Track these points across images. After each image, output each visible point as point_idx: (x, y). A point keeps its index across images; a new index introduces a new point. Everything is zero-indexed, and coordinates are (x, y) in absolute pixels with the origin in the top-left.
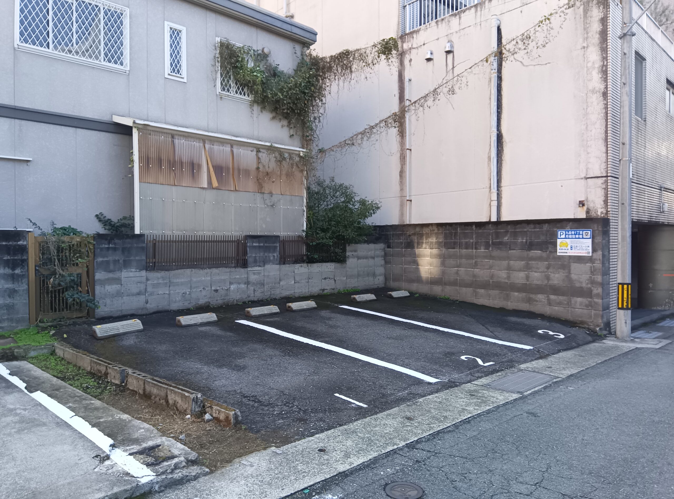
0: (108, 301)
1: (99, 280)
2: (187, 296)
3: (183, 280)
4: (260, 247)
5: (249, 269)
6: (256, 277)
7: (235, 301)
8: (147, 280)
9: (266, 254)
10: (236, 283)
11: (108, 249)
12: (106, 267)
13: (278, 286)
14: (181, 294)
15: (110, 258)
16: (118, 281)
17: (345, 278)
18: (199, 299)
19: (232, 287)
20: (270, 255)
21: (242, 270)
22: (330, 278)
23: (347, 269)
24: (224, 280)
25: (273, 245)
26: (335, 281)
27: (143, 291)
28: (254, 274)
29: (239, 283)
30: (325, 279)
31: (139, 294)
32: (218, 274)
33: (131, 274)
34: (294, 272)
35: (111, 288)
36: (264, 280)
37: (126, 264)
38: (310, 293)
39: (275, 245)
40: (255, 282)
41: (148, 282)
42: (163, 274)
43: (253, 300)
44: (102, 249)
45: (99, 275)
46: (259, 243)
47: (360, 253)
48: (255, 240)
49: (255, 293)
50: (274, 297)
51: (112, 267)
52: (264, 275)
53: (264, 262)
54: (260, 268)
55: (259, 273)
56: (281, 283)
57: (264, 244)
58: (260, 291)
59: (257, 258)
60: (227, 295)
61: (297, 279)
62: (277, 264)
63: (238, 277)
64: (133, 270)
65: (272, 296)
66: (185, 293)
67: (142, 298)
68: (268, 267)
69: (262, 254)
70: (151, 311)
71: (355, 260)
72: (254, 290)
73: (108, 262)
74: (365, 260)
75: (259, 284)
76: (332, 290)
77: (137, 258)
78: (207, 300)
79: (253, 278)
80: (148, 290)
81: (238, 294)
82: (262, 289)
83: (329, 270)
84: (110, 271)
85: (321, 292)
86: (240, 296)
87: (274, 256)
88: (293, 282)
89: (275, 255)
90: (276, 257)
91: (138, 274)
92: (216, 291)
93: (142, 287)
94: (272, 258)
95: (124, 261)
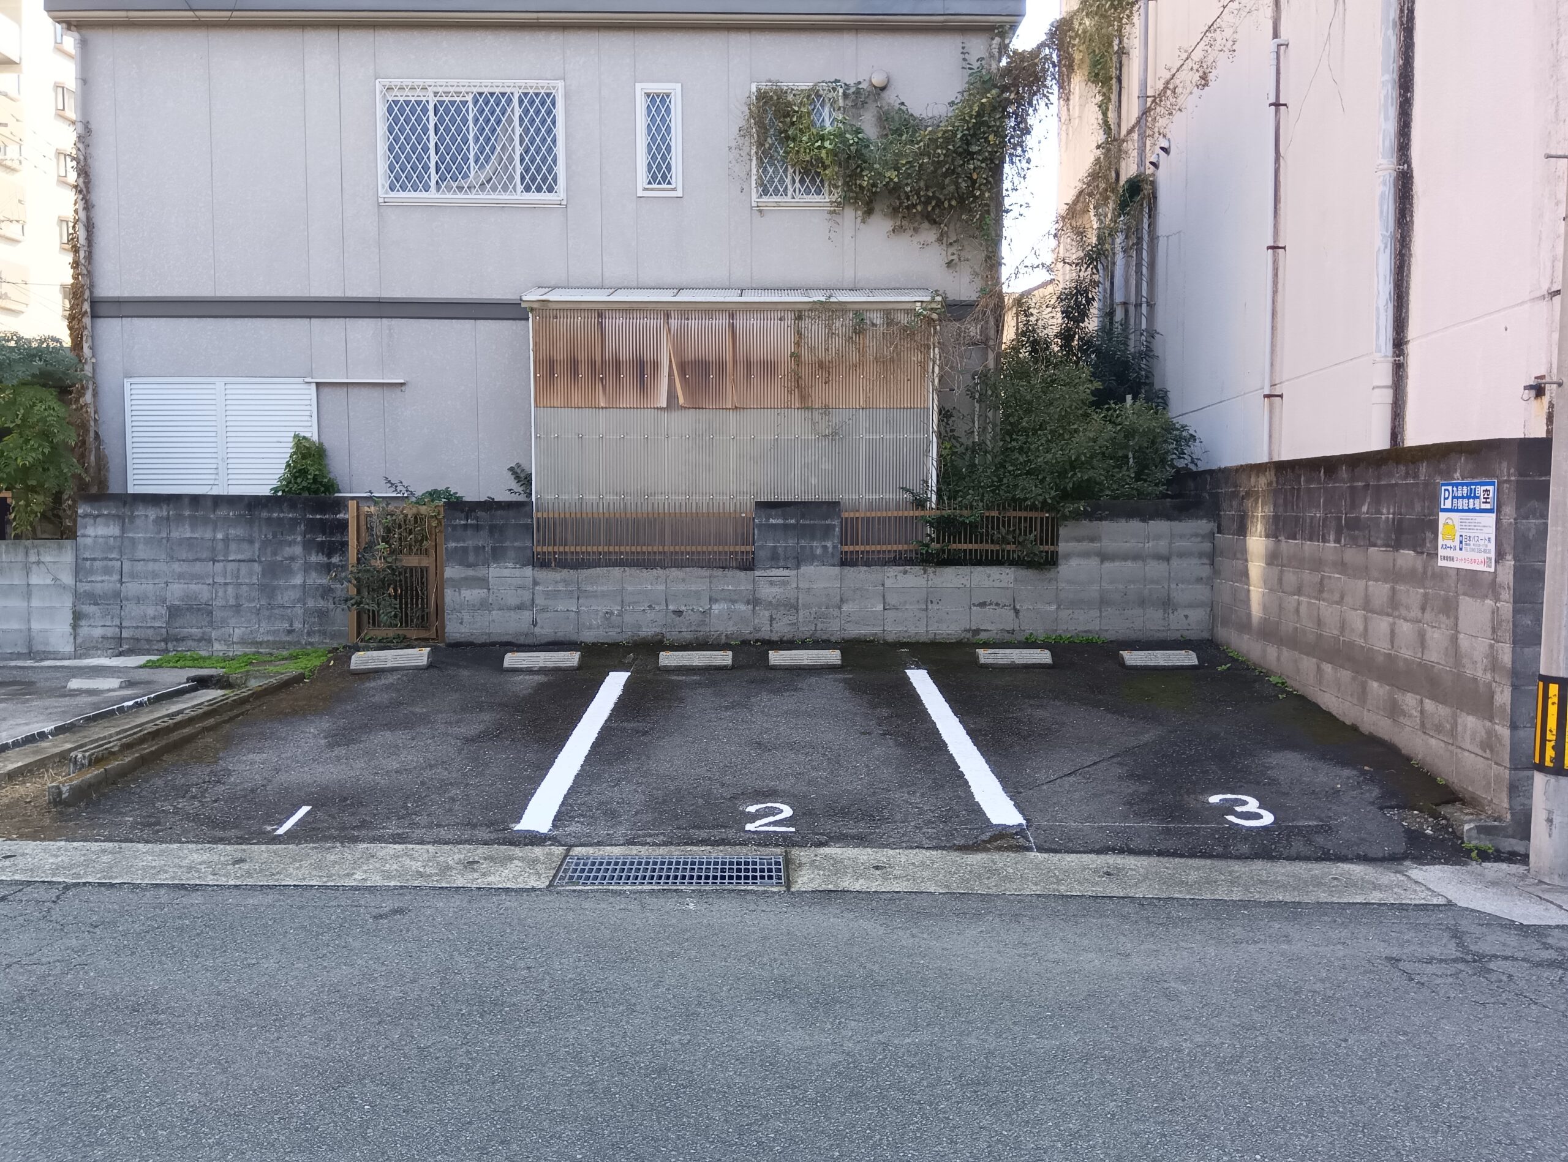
0: (466, 616)
1: (451, 579)
2: (613, 618)
3: (605, 588)
4: (786, 527)
5: (757, 573)
6: (776, 590)
7: (723, 637)
8: (536, 583)
9: (803, 543)
10: (725, 599)
11: (466, 526)
12: (461, 557)
13: (836, 612)
14: (601, 614)
15: (470, 543)
16: (482, 582)
17: (1054, 607)
18: (640, 627)
19: (716, 608)
20: (815, 544)
21: (741, 574)
22: (997, 604)
23: (1062, 585)
24: (697, 592)
25: (823, 522)
26: (1017, 612)
27: (528, 603)
28: (771, 583)
29: (734, 602)
30: (983, 605)
31: (520, 607)
32: (683, 580)
33: (506, 572)
34: (883, 585)
35: (471, 595)
36: (798, 599)
37: (497, 555)
38: (931, 636)
39: (828, 522)
40: (774, 601)
41: (537, 588)
42: (565, 573)
43: (767, 638)
44: (454, 528)
45: (451, 572)
46: (785, 519)
47: (1108, 544)
48: (773, 512)
49: (774, 625)
50: (825, 637)
51: (471, 558)
52: (797, 588)
53: (798, 561)
54: (786, 572)
55: (784, 584)
56: (845, 608)
57: (798, 521)
58: (785, 620)
59: (780, 551)
60: (703, 623)
61: (892, 600)
62: (834, 565)
63: (730, 587)
64: (510, 565)
65: (818, 634)
66: (612, 613)
67: (527, 616)
68: (807, 570)
69: (791, 542)
70: (543, 642)
71: (1094, 562)
72: (772, 619)
73: (465, 550)
74: (1129, 563)
75: (785, 606)
76: (1006, 635)
77: (516, 544)
78: (658, 630)
79: (767, 591)
80: (537, 602)
81: (731, 623)
82: (791, 618)
83: (997, 584)
84: (469, 566)
85: (969, 635)
86: (735, 628)
87: (825, 547)
88: (881, 607)
89: (829, 544)
90: (830, 550)
91: (517, 572)
92: (679, 613)
93: (527, 596)
94: (819, 551)
95: (494, 549)
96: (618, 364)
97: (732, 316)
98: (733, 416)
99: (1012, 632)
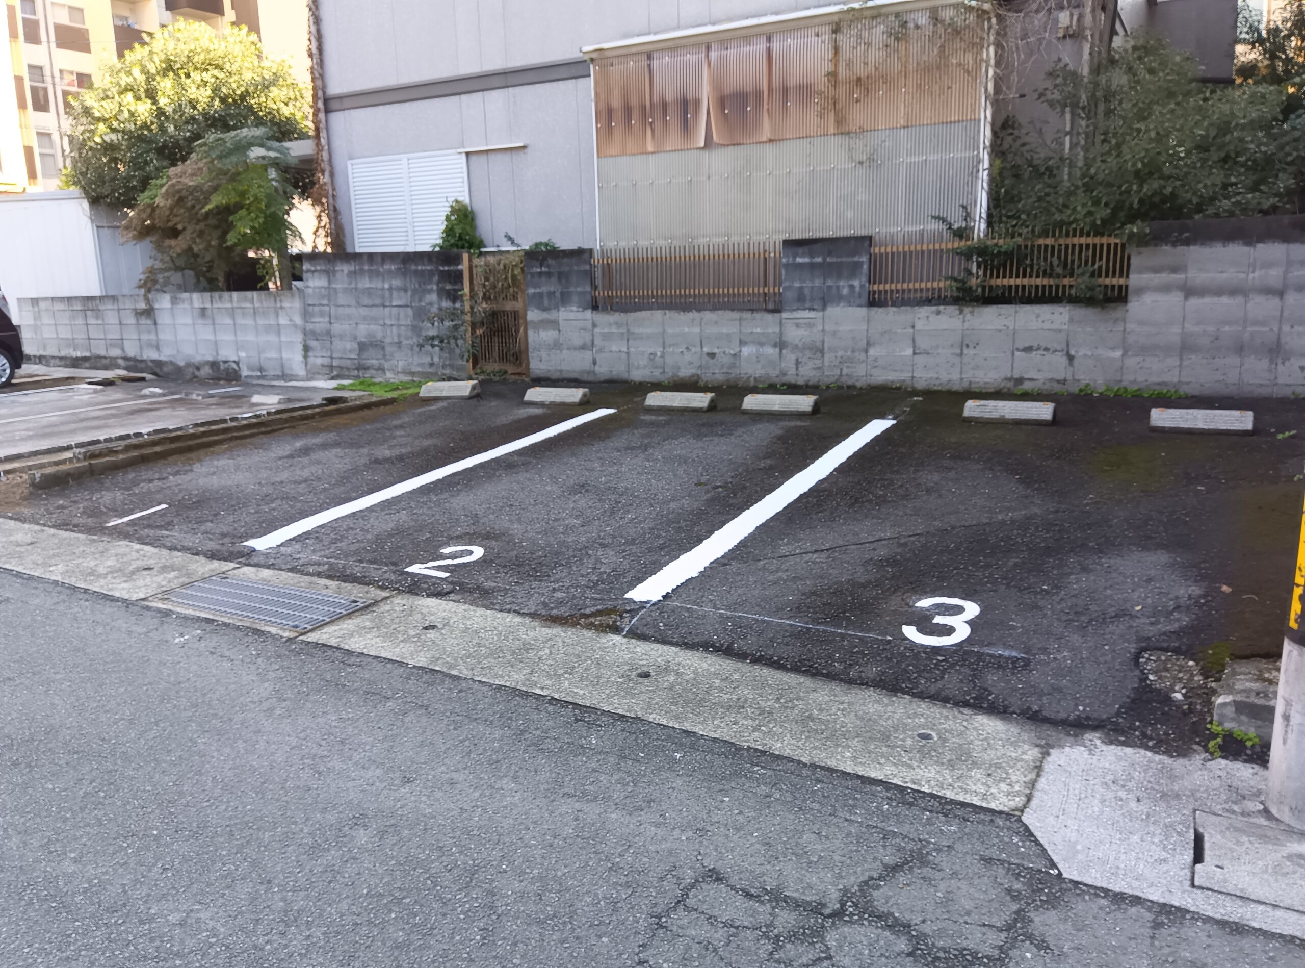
0: (544, 354)
1: (532, 322)
2: (657, 359)
3: (649, 330)
4: (812, 266)
5: (785, 315)
6: (802, 332)
7: (752, 380)
8: (594, 325)
9: (830, 282)
10: (753, 342)
11: (540, 274)
12: (538, 301)
13: (862, 356)
14: (647, 355)
15: (544, 289)
16: (554, 324)
17: (1118, 354)
18: (679, 368)
19: (746, 351)
20: (842, 283)
21: (769, 317)
22: (1046, 349)
23: (1130, 326)
24: (728, 335)
25: (850, 259)
26: (1071, 358)
27: (589, 343)
28: (798, 326)
29: (761, 344)
30: (1028, 349)
31: (583, 348)
32: (716, 323)
33: (572, 316)
34: (913, 327)
35: (547, 335)
36: (823, 342)
37: (565, 299)
38: (965, 384)
39: (856, 259)
40: (800, 345)
41: (597, 330)
42: (617, 317)
43: (793, 381)
44: (533, 275)
45: (533, 315)
46: (812, 257)
47: (1196, 276)
48: (800, 250)
49: (800, 369)
50: (850, 383)
51: (546, 303)
52: (823, 331)
53: (825, 300)
54: (812, 314)
55: (810, 326)
56: (872, 352)
57: (824, 259)
58: (811, 364)
59: (806, 291)
60: (733, 366)
61: (922, 344)
62: (861, 306)
63: (758, 330)
64: (574, 308)
65: (844, 379)
66: (655, 355)
67: (588, 355)
68: (833, 311)
69: (817, 282)
70: (602, 378)
71: (1176, 298)
72: (798, 363)
73: (541, 295)
74: (1225, 300)
75: (810, 349)
76: (1055, 385)
77: (579, 289)
78: (694, 371)
79: (794, 334)
80: (596, 342)
81: (759, 366)
82: (817, 362)
83: (1047, 326)
84: (545, 309)
85: (1010, 385)
86: (763, 372)
87: (852, 287)
88: (910, 352)
89: (856, 283)
90: (857, 289)
91: (580, 315)
92: (712, 355)
93: (587, 337)
94: (845, 291)
95: (562, 294)
96: (664, 106)
97: (769, 40)
98: (769, 149)
99: (1064, 382)
